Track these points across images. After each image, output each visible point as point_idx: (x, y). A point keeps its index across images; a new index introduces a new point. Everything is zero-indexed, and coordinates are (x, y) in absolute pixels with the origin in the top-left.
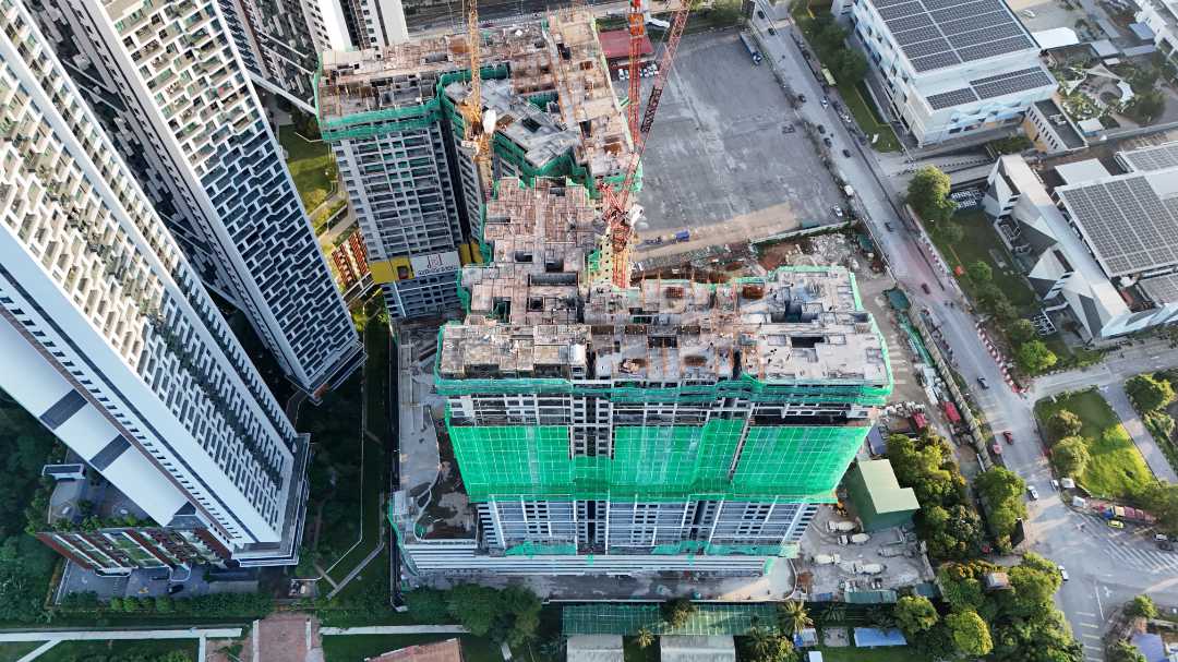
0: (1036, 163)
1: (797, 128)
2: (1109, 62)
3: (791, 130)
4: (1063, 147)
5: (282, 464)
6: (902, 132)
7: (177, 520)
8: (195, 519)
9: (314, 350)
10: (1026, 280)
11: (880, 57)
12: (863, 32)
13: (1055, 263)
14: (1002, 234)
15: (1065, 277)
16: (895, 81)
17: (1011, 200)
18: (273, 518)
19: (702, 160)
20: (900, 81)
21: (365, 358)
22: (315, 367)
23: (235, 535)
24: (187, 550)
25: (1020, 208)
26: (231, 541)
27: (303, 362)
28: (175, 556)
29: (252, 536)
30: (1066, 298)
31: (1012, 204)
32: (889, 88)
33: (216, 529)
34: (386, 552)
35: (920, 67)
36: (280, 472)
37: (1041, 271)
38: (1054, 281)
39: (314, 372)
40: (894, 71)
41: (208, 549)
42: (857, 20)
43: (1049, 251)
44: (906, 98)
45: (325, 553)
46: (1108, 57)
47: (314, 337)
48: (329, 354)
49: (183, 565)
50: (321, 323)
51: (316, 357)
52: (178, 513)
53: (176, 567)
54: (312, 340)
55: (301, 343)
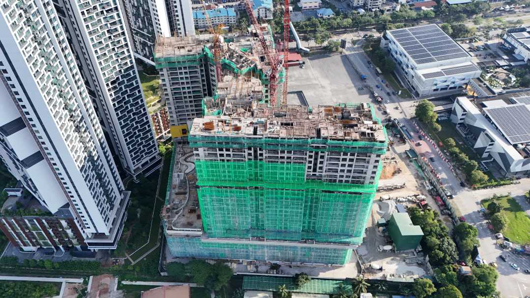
1: (364, 88)
2: (505, 68)
3: (362, 89)
4: (486, 94)
5: (115, 198)
6: (410, 92)
7: (60, 211)
8: (69, 212)
9: (137, 152)
10: (473, 149)
11: (401, 62)
12: (394, 54)
13: (485, 139)
14: (460, 131)
15: (490, 145)
16: (408, 71)
17: (463, 115)
18: (106, 220)
19: (322, 98)
20: (410, 70)
21: (161, 165)
22: (137, 161)
23: (87, 226)
24: (63, 236)
25: (467, 119)
26: (85, 230)
27: (131, 156)
28: (58, 239)
29: (95, 227)
30: (492, 156)
31: (464, 117)
32: (405, 75)
33: (78, 222)
34: (159, 248)
35: (419, 62)
36: (113, 202)
37: (479, 144)
38: (485, 148)
39: (136, 163)
40: (407, 66)
41: (74, 235)
42: (391, 49)
43: (482, 134)
44: (413, 77)
45: (130, 246)
46: (504, 66)
47: (138, 145)
48: (144, 157)
49: (61, 247)
50: (142, 139)
51: (138, 156)
52: (61, 207)
53: (58, 248)
54: (136, 146)
55: (132, 145)
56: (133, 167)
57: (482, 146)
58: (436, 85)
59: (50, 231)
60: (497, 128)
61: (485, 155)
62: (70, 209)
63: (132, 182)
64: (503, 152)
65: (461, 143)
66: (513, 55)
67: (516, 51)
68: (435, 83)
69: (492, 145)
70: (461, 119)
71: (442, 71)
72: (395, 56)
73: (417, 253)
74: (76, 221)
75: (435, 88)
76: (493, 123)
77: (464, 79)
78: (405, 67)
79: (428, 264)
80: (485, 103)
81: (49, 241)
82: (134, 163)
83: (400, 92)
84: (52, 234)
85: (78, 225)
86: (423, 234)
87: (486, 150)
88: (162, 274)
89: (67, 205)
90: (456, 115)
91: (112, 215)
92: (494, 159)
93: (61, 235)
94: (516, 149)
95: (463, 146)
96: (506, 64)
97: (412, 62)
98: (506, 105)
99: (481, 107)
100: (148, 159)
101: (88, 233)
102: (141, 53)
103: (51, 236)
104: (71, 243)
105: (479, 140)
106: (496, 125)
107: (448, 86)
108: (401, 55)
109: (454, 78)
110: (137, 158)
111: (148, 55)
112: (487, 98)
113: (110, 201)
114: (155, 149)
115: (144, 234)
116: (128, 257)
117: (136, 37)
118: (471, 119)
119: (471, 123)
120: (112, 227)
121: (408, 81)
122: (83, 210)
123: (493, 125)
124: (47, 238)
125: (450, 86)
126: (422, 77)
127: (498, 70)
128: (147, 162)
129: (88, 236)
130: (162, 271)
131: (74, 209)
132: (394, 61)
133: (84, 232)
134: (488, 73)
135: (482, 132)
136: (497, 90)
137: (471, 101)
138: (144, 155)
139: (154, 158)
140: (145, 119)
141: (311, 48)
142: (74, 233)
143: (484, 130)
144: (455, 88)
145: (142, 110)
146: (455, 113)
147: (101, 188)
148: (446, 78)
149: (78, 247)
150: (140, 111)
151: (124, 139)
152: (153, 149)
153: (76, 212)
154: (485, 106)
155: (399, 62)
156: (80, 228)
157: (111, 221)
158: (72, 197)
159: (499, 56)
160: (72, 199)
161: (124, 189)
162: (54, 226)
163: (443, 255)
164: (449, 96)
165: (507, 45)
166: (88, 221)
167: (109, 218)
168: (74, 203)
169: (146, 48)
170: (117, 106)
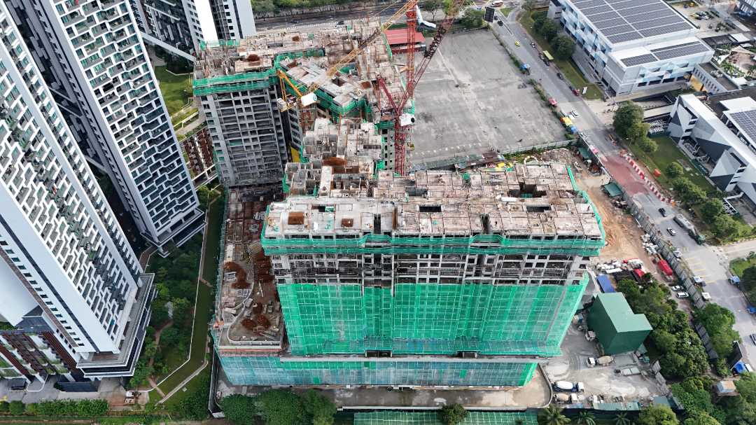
0: (705, 99)
1: (528, 85)
2: (746, 45)
3: (524, 86)
4: (723, 89)
5: (126, 290)
6: (603, 88)
7: (26, 322)
8: (42, 321)
9: (162, 206)
10: (708, 179)
11: (584, 41)
12: (571, 28)
13: (731, 162)
14: (685, 150)
15: (740, 171)
16: (595, 55)
17: (691, 123)
18: (112, 329)
19: (461, 104)
20: (599, 53)
21: (204, 226)
22: (162, 221)
23: (77, 342)
24: (39, 358)
25: (698, 129)
26: (75, 349)
27: (152, 213)
28: (30, 364)
29: (92, 343)
30: (741, 188)
31: (692, 127)
32: (591, 61)
33: (61, 336)
34: (208, 371)
35: (614, 40)
36: (124, 295)
37: (720, 169)
38: (731, 176)
39: (161, 226)
40: (595, 48)
41: (57, 358)
42: (565, 21)
43: (725, 155)
44: (605, 64)
45: (158, 369)
46: (744, 43)
47: (162, 194)
48: (175, 213)
49: (37, 375)
50: (168, 183)
51: (164, 213)
52: (26, 315)
53: (32, 378)
54: (160, 196)
55: (151, 196)
56: (157, 231)
57: (725, 173)
58: (643, 76)
59: (15, 352)
60: (748, 143)
61: (730, 188)
62: (44, 316)
63: (157, 256)
65: (688, 169)
68: (641, 73)
69: (742, 171)
70: (687, 131)
71: (652, 53)
72: (573, 32)
73: (638, 357)
74: (57, 336)
75: (641, 80)
76: (741, 136)
77: (686, 66)
78: (590, 49)
79: (659, 376)
80: (724, 103)
81: (14, 368)
82: (157, 225)
83: (585, 89)
84: (19, 357)
85: (62, 341)
86: (651, 328)
87: (733, 180)
88: (216, 415)
89: (38, 310)
90: (680, 125)
91: (123, 318)
92: (745, 194)
93: (36, 360)
95: (692, 175)
96: (747, 40)
97: (603, 39)
99: (719, 109)
100: (181, 216)
101: (81, 353)
102: (160, 37)
103: (17, 360)
104: (54, 369)
105: (720, 163)
106: (745, 139)
107: (662, 77)
108: (583, 29)
109: (671, 64)
110: (162, 217)
111: (172, 38)
112: (727, 96)
113: (119, 298)
114: (192, 200)
115: (181, 347)
116: (155, 386)
117: (150, 7)
118: (705, 130)
119: (705, 136)
120: (124, 338)
121: (596, 71)
122: (66, 316)
123: (742, 138)
124: (11, 364)
125: (664, 78)
126: (622, 64)
127: (734, 49)
128: (180, 223)
129: (81, 357)
130: (217, 410)
131: (51, 315)
132: (572, 40)
133: (74, 351)
134: (721, 55)
135: (726, 151)
136: (740, 81)
137: (701, 100)
138: (174, 210)
139: (192, 213)
140: (171, 150)
141: (438, 21)
142: (57, 355)
143: (728, 147)
144: (671, 80)
145: (164, 133)
146: (676, 120)
147: (99, 276)
148: (659, 64)
149: (68, 375)
150: (162, 137)
151: (136, 186)
152: (188, 199)
153: (56, 321)
154: (726, 109)
155: (581, 41)
156: (66, 346)
157: (121, 328)
158: (44, 296)
159: (733, 27)
160: (45, 300)
161: (142, 271)
162: (19, 345)
163: (684, 361)
164: (665, 93)
165: (745, 10)
166: (79, 334)
167: (116, 326)
168: (50, 307)
169: (168, 27)
170: (119, 129)
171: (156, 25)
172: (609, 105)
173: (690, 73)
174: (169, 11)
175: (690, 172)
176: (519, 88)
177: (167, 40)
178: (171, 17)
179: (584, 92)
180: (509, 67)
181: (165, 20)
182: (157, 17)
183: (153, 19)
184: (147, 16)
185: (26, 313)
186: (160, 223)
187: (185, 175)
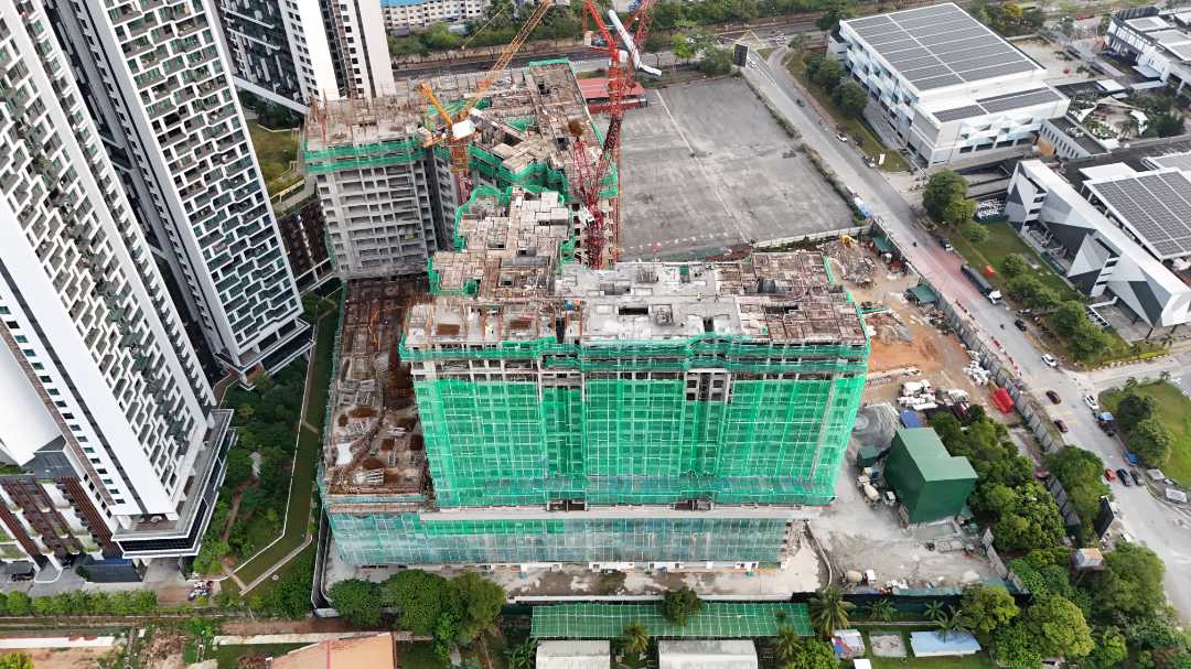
0: (1058, 167)
1: (797, 154)
2: (1120, 96)
3: (792, 155)
4: (1084, 153)
5: (190, 427)
6: (908, 156)
7: (39, 460)
8: (63, 459)
9: (246, 309)
10: (1065, 279)
11: (880, 91)
12: (860, 74)
13: (1096, 252)
14: (1032, 240)
15: (1109, 265)
16: (897, 109)
17: (1036, 201)
18: (168, 478)
19: (697, 179)
20: (902, 106)
21: (312, 344)
22: (247, 333)
23: (115, 497)
24: (56, 525)
25: (1047, 208)
26: (110, 507)
27: (231, 318)
28: (41, 537)
29: (137, 498)
30: (1116, 292)
31: (1038, 206)
32: (891, 120)
33: (92, 487)
34: (311, 550)
35: (922, 86)
36: (187, 433)
37: (1081, 265)
38: (1097, 273)
39: (245, 339)
40: (895, 98)
41: (83, 525)
42: (852, 64)
43: (1087, 241)
44: (910, 121)
45: (235, 546)
46: (1116, 92)
47: (247, 291)
48: (266, 322)
49: (51, 556)
50: (257, 274)
51: (249, 319)
52: (44, 448)
53: (42, 561)
54: (243, 293)
55: (231, 291)
56: (237, 346)
57: (1088, 269)
58: (966, 136)
59: (19, 514)
60: (1121, 225)
61: (1097, 291)
62: (66, 451)
63: (238, 389)
64: (1142, 279)
65: (1035, 267)
66: (1135, 67)
67: (1141, 60)
68: (963, 131)
69: (1113, 264)
70: (1032, 212)
71: (978, 104)
72: (864, 78)
73: (961, 525)
74: (84, 485)
75: (964, 143)
76: (1110, 215)
77: (1030, 122)
78: (888, 101)
79: (991, 551)
80: (1085, 171)
81: (17, 543)
82: (239, 338)
83: (882, 157)
84: (26, 524)
85: (91, 495)
86: (976, 476)
87: (1100, 279)
88: (322, 612)
89: (59, 442)
90: (1022, 203)
91: (184, 468)
92: (1119, 299)
93: (48, 524)
94: (1171, 270)
95: (1041, 274)
96: (1122, 88)
97: (907, 86)
98: (1135, 175)
99: (1077, 180)
100: (275, 327)
101: (119, 518)
102: (251, 77)
103: (23, 530)
104: (78, 545)
105: (1080, 255)
106: (1117, 220)
107: (994, 138)
108: (877, 74)
109: (1006, 119)
110: (246, 326)
111: (268, 78)
112: (1090, 163)
113: (178, 432)
114: (293, 303)
115: (271, 515)
116: (230, 573)
117: (236, 33)
118: (1057, 208)
119: (1059, 218)
120: (184, 498)
121: (899, 134)
122: (100, 452)
123: (1112, 219)
124: (13, 537)
125: (998, 140)
126: (935, 120)
127: (1103, 101)
128: (272, 339)
129: (120, 526)
130: (323, 604)
131: (78, 450)
132: (863, 89)
133: (109, 514)
134: (1082, 108)
135: (1088, 235)
136: (1111, 144)
137: (1052, 168)
138: (265, 318)
139: (291, 326)
140: (262, 223)
141: (666, 67)
142: (83, 519)
143: (1091, 231)
144: (1009, 143)
145: (253, 196)
146: (1016, 197)
147: (150, 396)
148: (990, 119)
149: (98, 555)
150: (249, 200)
151: (209, 274)
152: (287, 302)
153: (84, 459)
154: (1087, 178)
155: (876, 92)
156: (97, 505)
157: (182, 481)
158: (69, 416)
159: (1100, 71)
160: (69, 422)
161: (214, 403)
162: (27, 503)
163: (1027, 525)
164: (1001, 163)
165: (1117, 48)
166: (119, 484)
167: (174, 476)
168: (76, 434)
169: (263, 61)
170: (186, 184)
171: (244, 59)
172: (917, 180)
173: (1035, 133)
174: (264, 37)
175: (1038, 270)
176: (785, 157)
177: (261, 82)
178: (267, 45)
179: (881, 162)
180: (768, 128)
181: (256, 52)
182: (246, 48)
183: (241, 51)
184: (232, 47)
185: (40, 447)
186: (243, 335)
187: (283, 264)
